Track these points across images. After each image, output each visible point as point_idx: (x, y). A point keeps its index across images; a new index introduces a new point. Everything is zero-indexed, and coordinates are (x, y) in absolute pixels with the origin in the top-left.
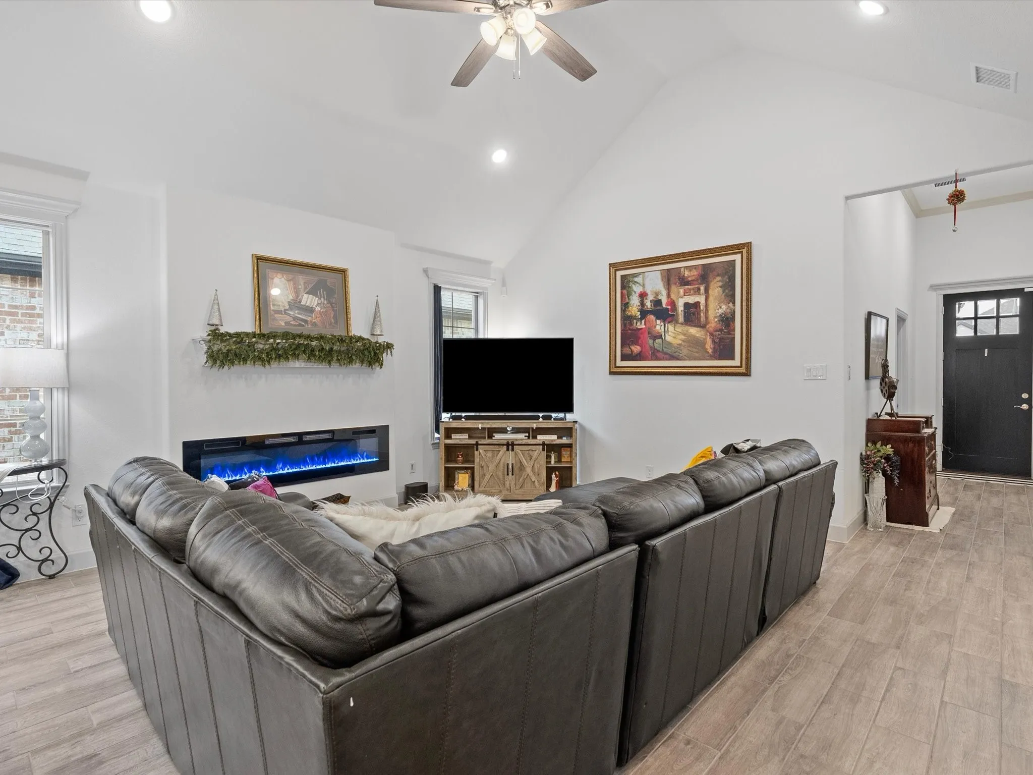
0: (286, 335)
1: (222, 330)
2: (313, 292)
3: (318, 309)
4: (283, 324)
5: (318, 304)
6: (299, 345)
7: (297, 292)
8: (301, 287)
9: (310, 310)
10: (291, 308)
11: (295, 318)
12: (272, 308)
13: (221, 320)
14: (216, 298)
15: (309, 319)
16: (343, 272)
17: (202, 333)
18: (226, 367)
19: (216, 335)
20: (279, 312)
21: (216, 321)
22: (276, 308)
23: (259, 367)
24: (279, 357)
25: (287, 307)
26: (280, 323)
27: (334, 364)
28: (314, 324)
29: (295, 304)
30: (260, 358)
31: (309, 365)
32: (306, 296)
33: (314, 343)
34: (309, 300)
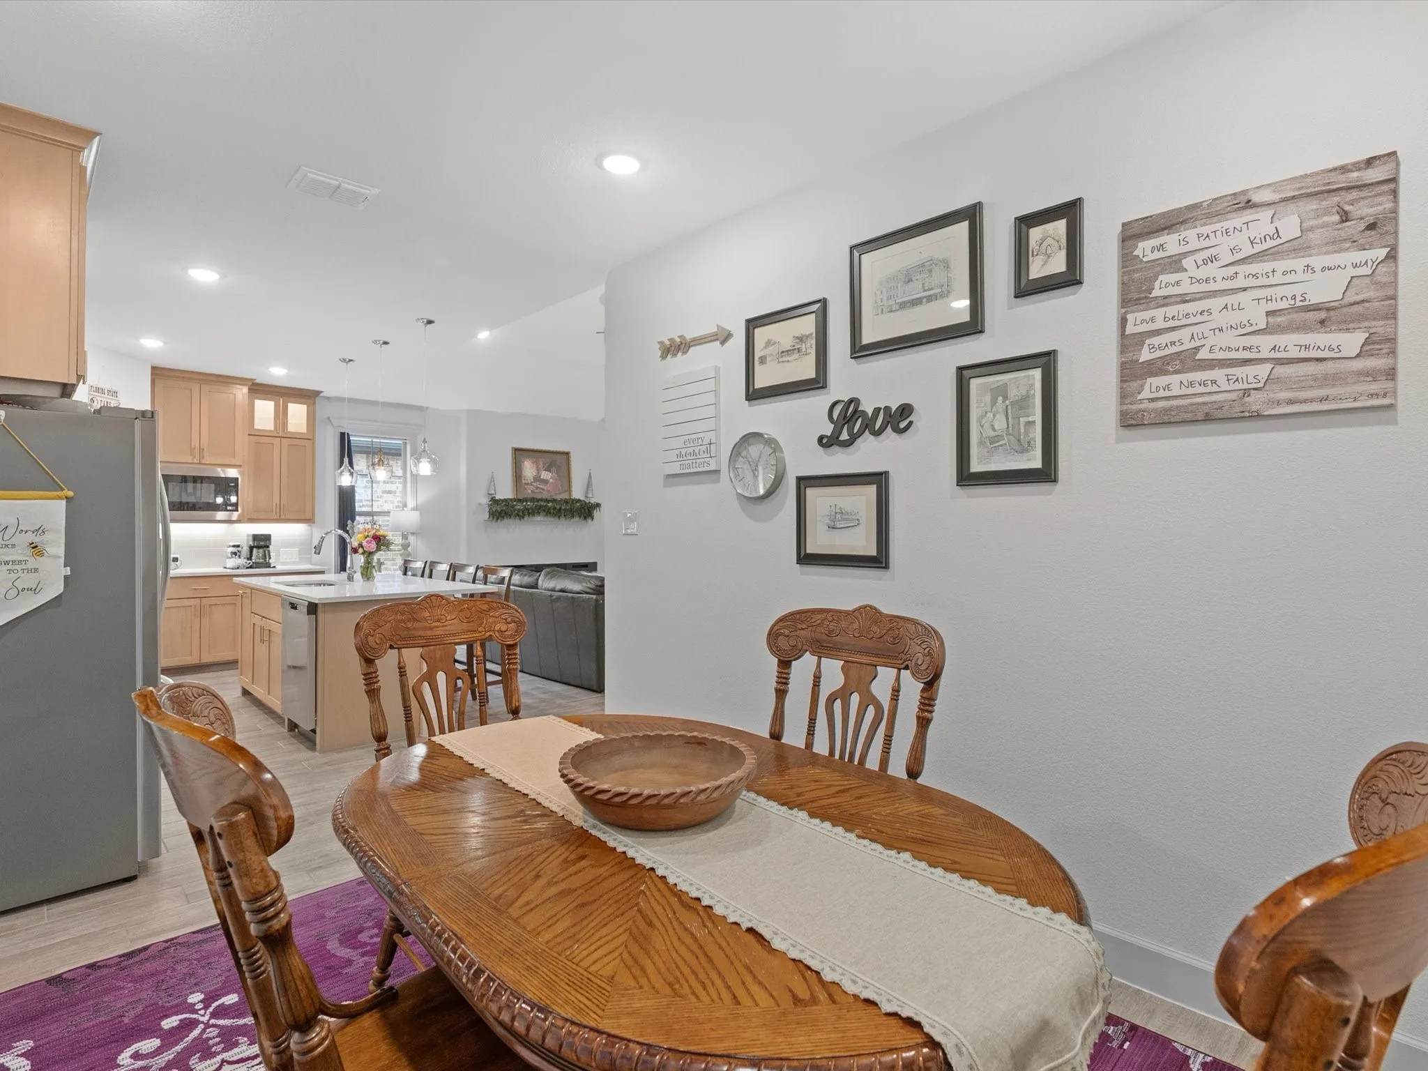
0: (532, 500)
1: (497, 498)
2: (548, 469)
3: (551, 480)
4: (530, 491)
5: (552, 478)
6: (541, 506)
7: (538, 470)
8: (541, 466)
9: (545, 482)
10: (535, 482)
11: (537, 488)
12: (523, 481)
13: (495, 490)
14: (492, 478)
15: (545, 488)
16: (567, 454)
17: (485, 501)
18: (499, 521)
19: (494, 501)
20: (528, 484)
21: (493, 492)
22: (526, 482)
23: (517, 521)
24: (529, 514)
25: (532, 480)
26: (529, 492)
27: (562, 519)
28: (548, 491)
29: (537, 479)
30: (518, 515)
31: (546, 519)
32: (544, 472)
33: (550, 505)
34: (545, 475)
